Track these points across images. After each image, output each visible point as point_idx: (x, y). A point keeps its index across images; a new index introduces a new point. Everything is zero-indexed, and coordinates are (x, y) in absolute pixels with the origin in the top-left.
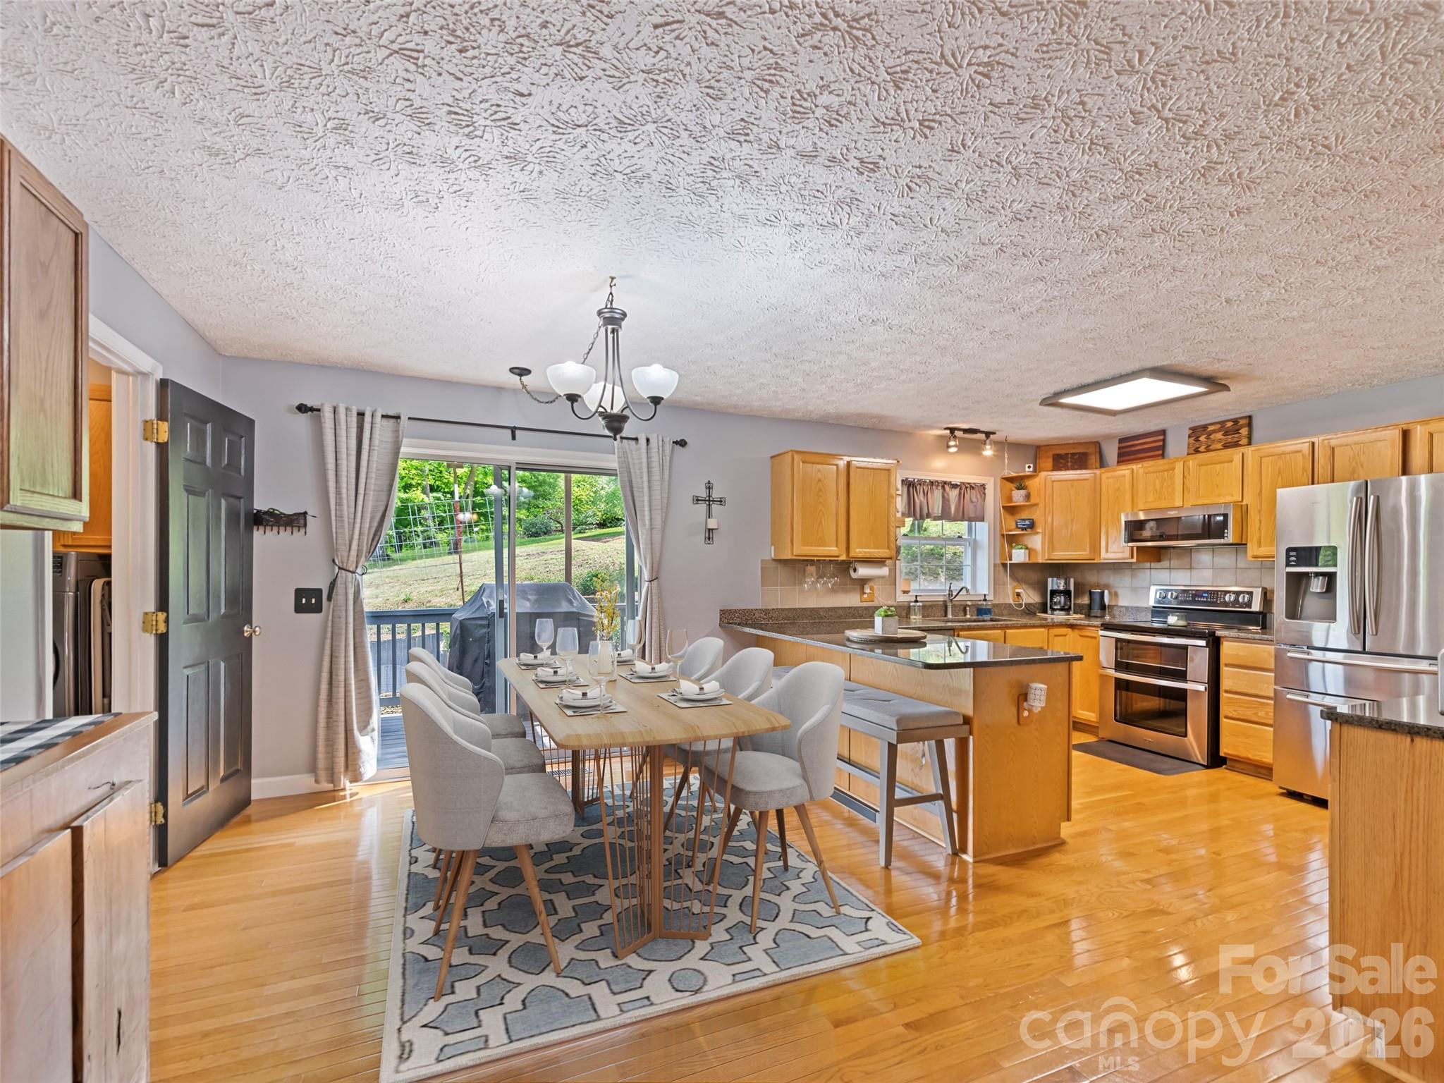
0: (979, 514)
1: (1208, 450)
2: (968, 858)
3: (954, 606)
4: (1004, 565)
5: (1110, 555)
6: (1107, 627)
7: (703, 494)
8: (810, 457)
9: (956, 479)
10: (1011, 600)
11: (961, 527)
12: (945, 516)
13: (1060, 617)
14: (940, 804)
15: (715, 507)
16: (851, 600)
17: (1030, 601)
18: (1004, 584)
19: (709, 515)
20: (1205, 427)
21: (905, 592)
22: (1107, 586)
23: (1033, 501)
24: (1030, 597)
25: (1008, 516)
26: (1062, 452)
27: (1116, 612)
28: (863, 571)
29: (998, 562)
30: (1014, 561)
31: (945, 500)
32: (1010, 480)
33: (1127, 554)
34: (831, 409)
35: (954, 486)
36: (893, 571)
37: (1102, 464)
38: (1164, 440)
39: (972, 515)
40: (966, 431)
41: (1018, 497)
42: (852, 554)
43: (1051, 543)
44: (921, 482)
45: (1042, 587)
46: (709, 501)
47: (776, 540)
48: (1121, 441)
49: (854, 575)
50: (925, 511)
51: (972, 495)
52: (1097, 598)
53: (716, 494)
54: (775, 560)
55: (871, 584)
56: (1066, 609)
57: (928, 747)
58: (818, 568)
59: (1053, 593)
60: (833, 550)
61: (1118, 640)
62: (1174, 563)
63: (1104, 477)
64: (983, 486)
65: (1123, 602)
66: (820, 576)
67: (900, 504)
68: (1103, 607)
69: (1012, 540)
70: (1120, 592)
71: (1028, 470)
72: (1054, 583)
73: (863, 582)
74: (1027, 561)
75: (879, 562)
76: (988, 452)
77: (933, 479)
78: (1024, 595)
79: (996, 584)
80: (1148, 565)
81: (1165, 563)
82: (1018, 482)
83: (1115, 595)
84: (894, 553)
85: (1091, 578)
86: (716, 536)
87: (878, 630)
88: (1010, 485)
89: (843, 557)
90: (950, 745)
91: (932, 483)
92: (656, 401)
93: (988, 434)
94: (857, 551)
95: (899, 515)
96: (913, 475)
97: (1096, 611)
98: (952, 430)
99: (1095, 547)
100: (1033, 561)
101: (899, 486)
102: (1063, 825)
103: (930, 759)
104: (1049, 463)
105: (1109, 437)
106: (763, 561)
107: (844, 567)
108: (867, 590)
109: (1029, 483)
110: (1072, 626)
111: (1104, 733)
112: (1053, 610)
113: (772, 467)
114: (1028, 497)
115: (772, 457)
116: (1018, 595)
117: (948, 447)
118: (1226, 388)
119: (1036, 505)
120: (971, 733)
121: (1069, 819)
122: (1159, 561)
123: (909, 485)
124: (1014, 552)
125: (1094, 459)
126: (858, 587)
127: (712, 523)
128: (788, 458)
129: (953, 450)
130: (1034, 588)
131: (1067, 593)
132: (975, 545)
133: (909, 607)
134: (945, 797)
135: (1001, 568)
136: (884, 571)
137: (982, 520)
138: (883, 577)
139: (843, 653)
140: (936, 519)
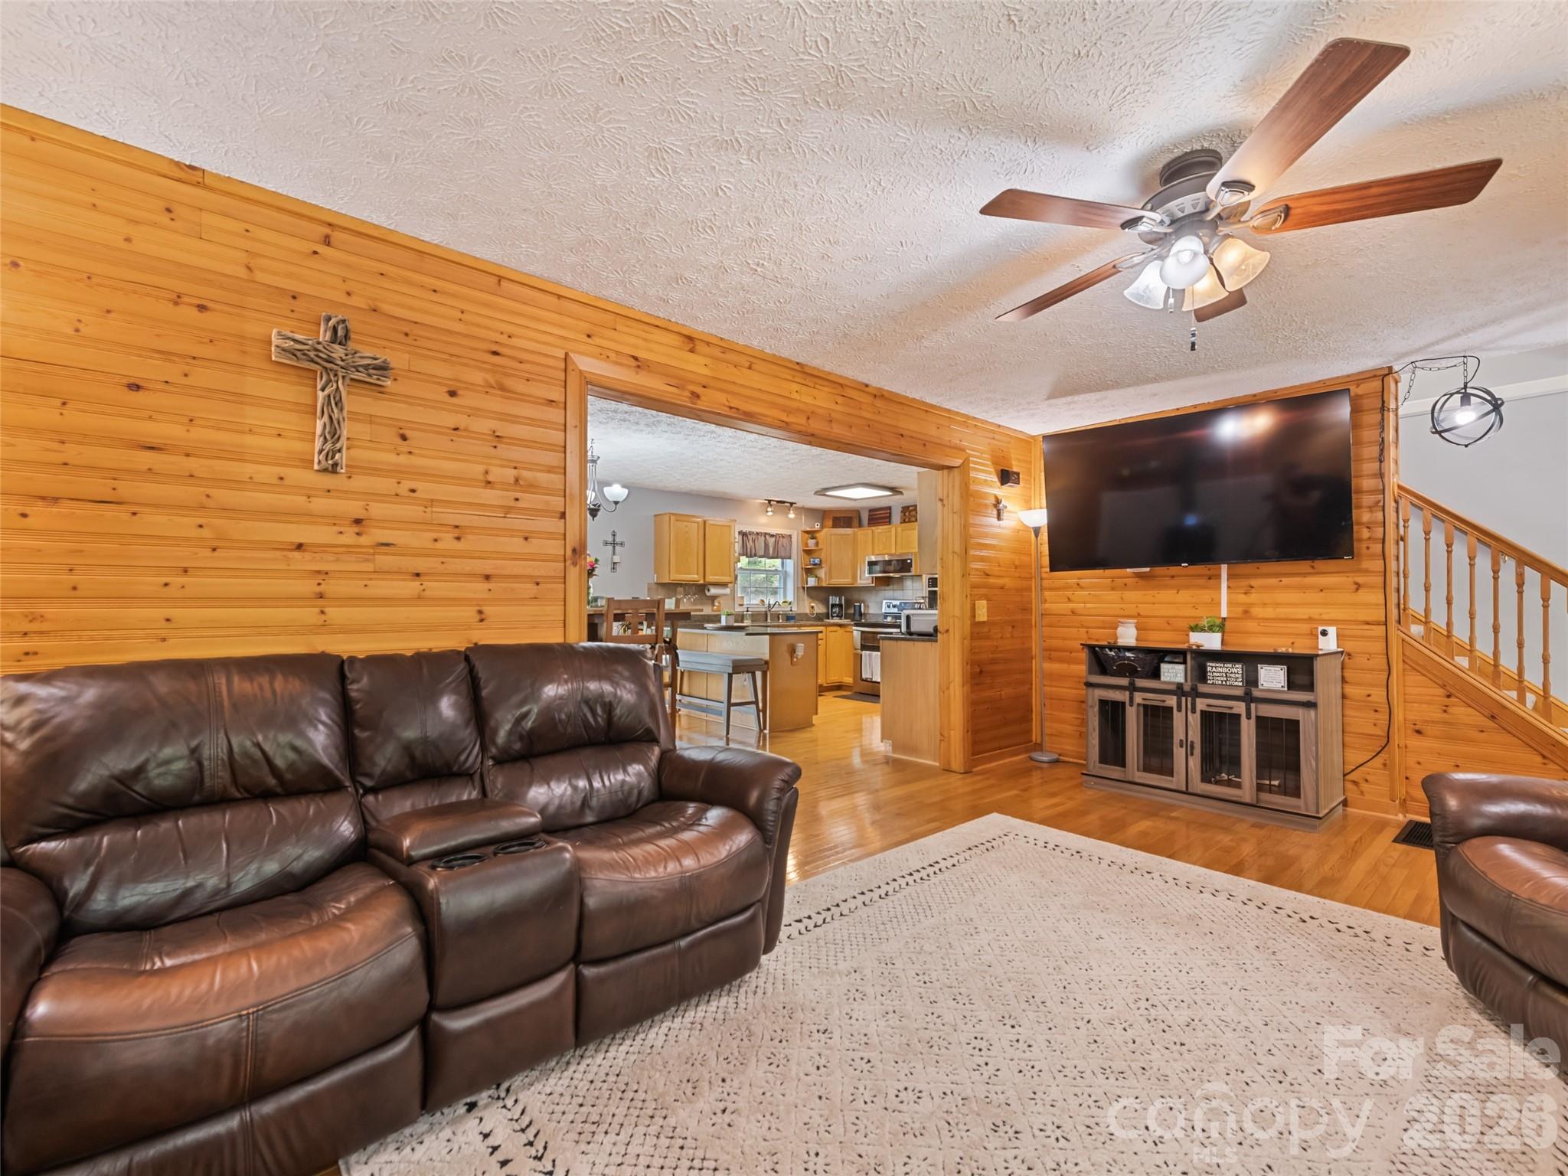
0: (788, 554)
1: (909, 522)
2: (767, 732)
3: (771, 615)
4: (804, 588)
5: (862, 582)
6: (857, 625)
7: (610, 539)
8: (679, 517)
9: (773, 531)
10: (808, 611)
11: (777, 562)
12: (766, 555)
13: (836, 620)
14: (754, 706)
15: (618, 548)
16: (707, 610)
17: (820, 611)
18: (804, 600)
19: (614, 553)
20: (908, 507)
21: (742, 605)
22: (864, 602)
23: (820, 546)
24: (820, 609)
25: (806, 556)
26: (838, 515)
27: (868, 617)
28: (713, 591)
29: (800, 585)
30: (809, 585)
31: (766, 545)
32: (807, 532)
33: (870, 581)
34: (695, 488)
35: (772, 536)
36: (733, 591)
37: (860, 525)
38: (890, 513)
39: (783, 555)
40: (778, 502)
41: (811, 543)
42: (707, 580)
43: (830, 574)
44: (751, 533)
45: (826, 602)
46: (614, 544)
47: (657, 570)
48: (870, 511)
49: (708, 594)
50: (753, 552)
51: (785, 541)
52: (857, 609)
53: (618, 540)
54: (657, 583)
55: (719, 599)
56: (840, 616)
57: (748, 676)
58: (685, 589)
59: (833, 606)
60: (695, 577)
61: (862, 632)
62: (895, 587)
63: (859, 533)
64: (790, 536)
65: (871, 611)
66: (686, 594)
67: (738, 547)
68: (861, 615)
69: (809, 572)
70: (870, 604)
71: (817, 527)
72: (834, 600)
73: (713, 598)
74: (817, 585)
75: (724, 585)
76: (792, 515)
77: (758, 531)
78: (815, 607)
79: (798, 599)
80: (883, 588)
81: (891, 587)
82: (812, 534)
83: (867, 607)
84: (733, 579)
85: (856, 596)
86: (618, 567)
87: (723, 623)
88: (806, 535)
89: (702, 582)
90: (758, 674)
91: (757, 534)
92: (616, 503)
93: (792, 504)
94: (710, 578)
95: (737, 555)
96: (745, 529)
97: (857, 617)
98: (770, 501)
99: (854, 578)
100: (820, 585)
101: (737, 534)
102: (814, 717)
103: (749, 683)
104: (830, 523)
105: (863, 508)
106: (649, 584)
107: (701, 589)
108: (716, 604)
109: (818, 535)
110: (840, 626)
111: (855, 690)
112: (833, 617)
113: (655, 521)
114: (817, 544)
115: (655, 516)
116: (813, 607)
117: (767, 512)
118: (901, 493)
119: (821, 549)
120: (768, 668)
121: (817, 714)
122: (888, 585)
123: (743, 534)
124: (809, 579)
125: (855, 522)
126: (710, 602)
127: (616, 559)
128: (666, 518)
129: (770, 514)
130: (823, 604)
131: (840, 606)
132: (786, 574)
133: (743, 615)
134: (756, 703)
135: (801, 590)
136: (727, 591)
137: (790, 558)
138: (726, 595)
139: (703, 634)
140: (760, 557)
